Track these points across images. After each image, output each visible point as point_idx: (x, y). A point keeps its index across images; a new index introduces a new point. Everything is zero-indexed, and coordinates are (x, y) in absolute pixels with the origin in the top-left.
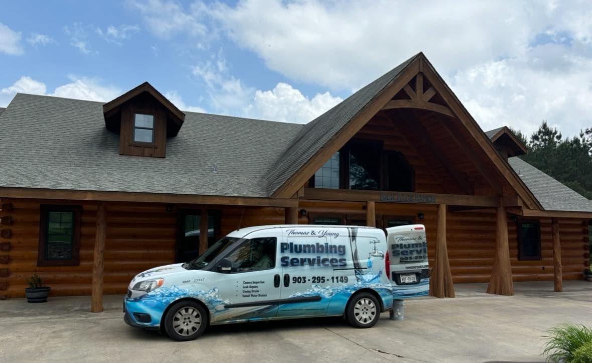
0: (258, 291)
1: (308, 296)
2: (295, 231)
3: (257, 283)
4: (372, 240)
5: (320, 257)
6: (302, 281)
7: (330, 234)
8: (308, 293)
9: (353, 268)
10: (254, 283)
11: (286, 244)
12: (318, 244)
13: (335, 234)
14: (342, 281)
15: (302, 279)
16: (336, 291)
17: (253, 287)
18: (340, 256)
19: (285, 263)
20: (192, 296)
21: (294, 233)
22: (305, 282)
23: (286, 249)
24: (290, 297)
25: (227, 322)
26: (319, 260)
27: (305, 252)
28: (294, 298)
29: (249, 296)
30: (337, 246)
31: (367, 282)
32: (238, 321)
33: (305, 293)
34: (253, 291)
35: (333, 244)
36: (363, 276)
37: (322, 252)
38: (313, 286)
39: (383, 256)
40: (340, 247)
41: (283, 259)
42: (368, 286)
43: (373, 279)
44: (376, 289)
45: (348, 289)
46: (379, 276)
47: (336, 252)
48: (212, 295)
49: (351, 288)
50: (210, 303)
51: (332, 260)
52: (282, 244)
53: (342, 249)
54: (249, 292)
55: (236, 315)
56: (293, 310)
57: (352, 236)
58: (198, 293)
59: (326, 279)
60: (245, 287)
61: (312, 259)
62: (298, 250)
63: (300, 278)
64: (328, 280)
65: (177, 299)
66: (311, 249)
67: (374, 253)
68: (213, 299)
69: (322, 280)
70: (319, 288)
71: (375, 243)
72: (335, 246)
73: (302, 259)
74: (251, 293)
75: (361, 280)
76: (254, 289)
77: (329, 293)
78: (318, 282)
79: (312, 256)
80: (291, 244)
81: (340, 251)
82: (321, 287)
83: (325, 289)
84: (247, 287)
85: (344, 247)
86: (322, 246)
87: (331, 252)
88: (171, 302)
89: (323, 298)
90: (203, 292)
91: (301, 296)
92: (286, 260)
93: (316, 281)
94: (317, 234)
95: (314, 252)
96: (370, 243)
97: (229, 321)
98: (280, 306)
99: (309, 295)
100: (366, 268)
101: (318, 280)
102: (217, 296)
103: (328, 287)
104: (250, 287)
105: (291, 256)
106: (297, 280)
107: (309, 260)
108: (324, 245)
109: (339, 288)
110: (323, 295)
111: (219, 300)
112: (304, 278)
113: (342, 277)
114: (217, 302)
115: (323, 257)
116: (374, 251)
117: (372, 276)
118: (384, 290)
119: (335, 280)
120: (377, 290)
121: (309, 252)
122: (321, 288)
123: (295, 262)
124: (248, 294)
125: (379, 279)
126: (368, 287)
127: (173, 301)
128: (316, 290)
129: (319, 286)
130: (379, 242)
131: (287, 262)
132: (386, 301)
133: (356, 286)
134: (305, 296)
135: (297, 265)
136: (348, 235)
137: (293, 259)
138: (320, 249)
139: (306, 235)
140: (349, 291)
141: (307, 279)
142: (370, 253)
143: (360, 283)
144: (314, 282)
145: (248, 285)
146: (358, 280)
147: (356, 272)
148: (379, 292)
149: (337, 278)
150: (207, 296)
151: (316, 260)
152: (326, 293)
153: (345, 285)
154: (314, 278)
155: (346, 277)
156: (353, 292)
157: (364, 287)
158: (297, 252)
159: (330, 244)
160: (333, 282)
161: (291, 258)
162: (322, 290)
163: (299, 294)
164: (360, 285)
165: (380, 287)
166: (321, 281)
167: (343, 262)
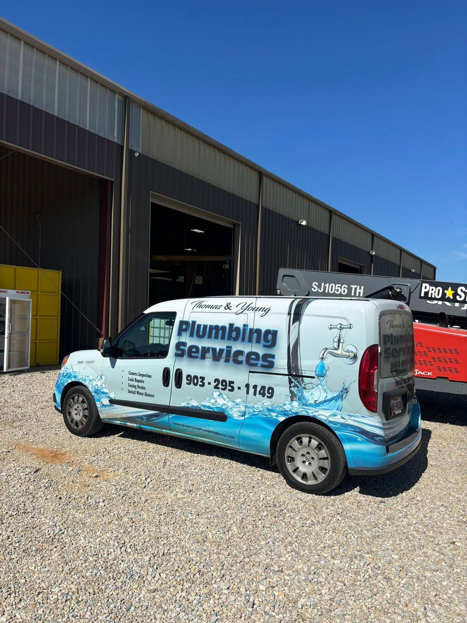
0: (144, 388)
1: (206, 409)
2: (203, 304)
3: (143, 376)
4: (336, 322)
5: (231, 347)
6: (200, 383)
7: (255, 309)
8: (208, 404)
9: (287, 373)
10: (140, 375)
11: (187, 323)
12: (231, 325)
13: (263, 309)
14: (263, 395)
15: (200, 380)
16: (251, 410)
17: (139, 381)
18: (265, 349)
19: (179, 352)
20: (81, 381)
21: (200, 306)
22: (203, 385)
23: (185, 330)
24: (183, 405)
25: (118, 422)
26: (229, 352)
27: (210, 337)
28: (188, 407)
29: (134, 393)
30: (263, 331)
31: (311, 405)
32: (128, 424)
33: (204, 404)
34: (139, 387)
35: (255, 328)
36: (304, 391)
37: (236, 339)
38: (216, 393)
39: (355, 357)
40: (268, 332)
41: (179, 345)
42: (311, 412)
43: (325, 401)
44: (330, 422)
45: (272, 411)
46: (340, 397)
47: (258, 341)
48: (99, 383)
49: (278, 409)
50: (96, 393)
51: (250, 354)
52: (182, 323)
53: (270, 337)
54: (135, 387)
55: (124, 416)
56: (188, 426)
57: (294, 314)
58: (86, 378)
59: (235, 386)
60: (130, 380)
61: (218, 350)
62: (201, 333)
63: (196, 377)
64: (239, 388)
65: (70, 381)
66: (220, 332)
67: (336, 349)
68: (99, 388)
69: (230, 386)
70: (225, 400)
71: (341, 328)
72: (258, 331)
73: (203, 348)
74: (138, 390)
75: (299, 399)
76: (140, 384)
77: (240, 411)
78: (222, 389)
79: (219, 345)
80: (194, 323)
81: (266, 340)
82: (228, 398)
83: (234, 402)
84: (132, 380)
85: (275, 333)
86: (238, 329)
87: (250, 340)
88: (66, 384)
89: (230, 418)
90: (91, 377)
91: (197, 406)
92: (182, 347)
93: (220, 386)
94: (234, 309)
95: (223, 338)
96: (331, 329)
97: (119, 422)
98: (171, 416)
99: (209, 407)
100: (314, 377)
101: (222, 385)
102: (104, 386)
103: (238, 401)
104: (136, 381)
105: (190, 341)
106: (192, 380)
107: (214, 350)
108: (241, 327)
109: (256, 406)
110: (229, 412)
111: (105, 391)
112: (203, 378)
113: (263, 388)
114: (103, 393)
115: (236, 347)
116: (336, 345)
117: (325, 394)
118: (350, 429)
119: (252, 390)
120: (331, 425)
121: (216, 337)
122: (227, 400)
123: (194, 352)
124: (133, 389)
125: (339, 402)
126: (311, 415)
127: (67, 383)
128: (221, 402)
129: (224, 396)
130: (350, 328)
131: (183, 351)
132: (353, 452)
133: (287, 407)
134: (202, 408)
135: (196, 357)
136: (287, 311)
137: (192, 347)
138: (234, 334)
139: (216, 310)
140: (274, 414)
141: (206, 382)
142: (326, 349)
143: (295, 404)
144: (216, 387)
145: (134, 377)
146: (293, 396)
147: (290, 382)
148: (337, 429)
149: (255, 387)
150: (94, 383)
151: (225, 351)
152: (235, 410)
153: (267, 402)
154: (217, 380)
155: (270, 388)
156: (282, 419)
157: (304, 413)
158: (199, 336)
159: (250, 326)
160: (248, 393)
161: (189, 344)
162: (230, 404)
163: (194, 403)
164: (296, 408)
165: (343, 421)
166: (228, 388)
167: (269, 359)
